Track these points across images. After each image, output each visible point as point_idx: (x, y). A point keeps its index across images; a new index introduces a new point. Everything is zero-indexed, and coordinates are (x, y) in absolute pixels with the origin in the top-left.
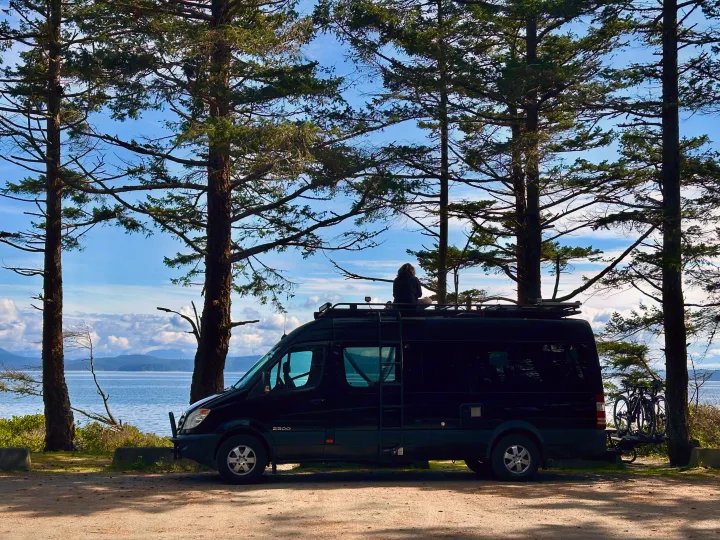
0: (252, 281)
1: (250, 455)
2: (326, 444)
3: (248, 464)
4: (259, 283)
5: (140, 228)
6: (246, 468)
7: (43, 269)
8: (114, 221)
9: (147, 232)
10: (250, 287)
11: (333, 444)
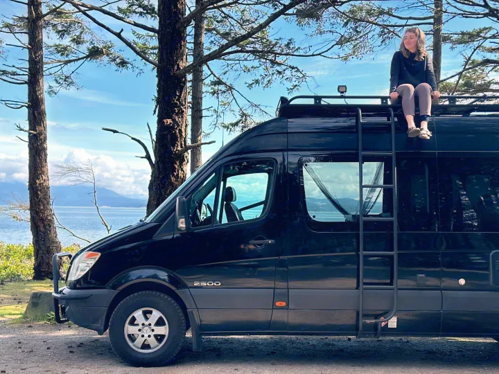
0: (239, 118)
1: (160, 323)
2: (274, 308)
3: (156, 336)
4: (246, 120)
5: (129, 65)
6: (152, 341)
7: (27, 101)
8: (105, 59)
9: (137, 71)
10: (236, 124)
11: (287, 308)
